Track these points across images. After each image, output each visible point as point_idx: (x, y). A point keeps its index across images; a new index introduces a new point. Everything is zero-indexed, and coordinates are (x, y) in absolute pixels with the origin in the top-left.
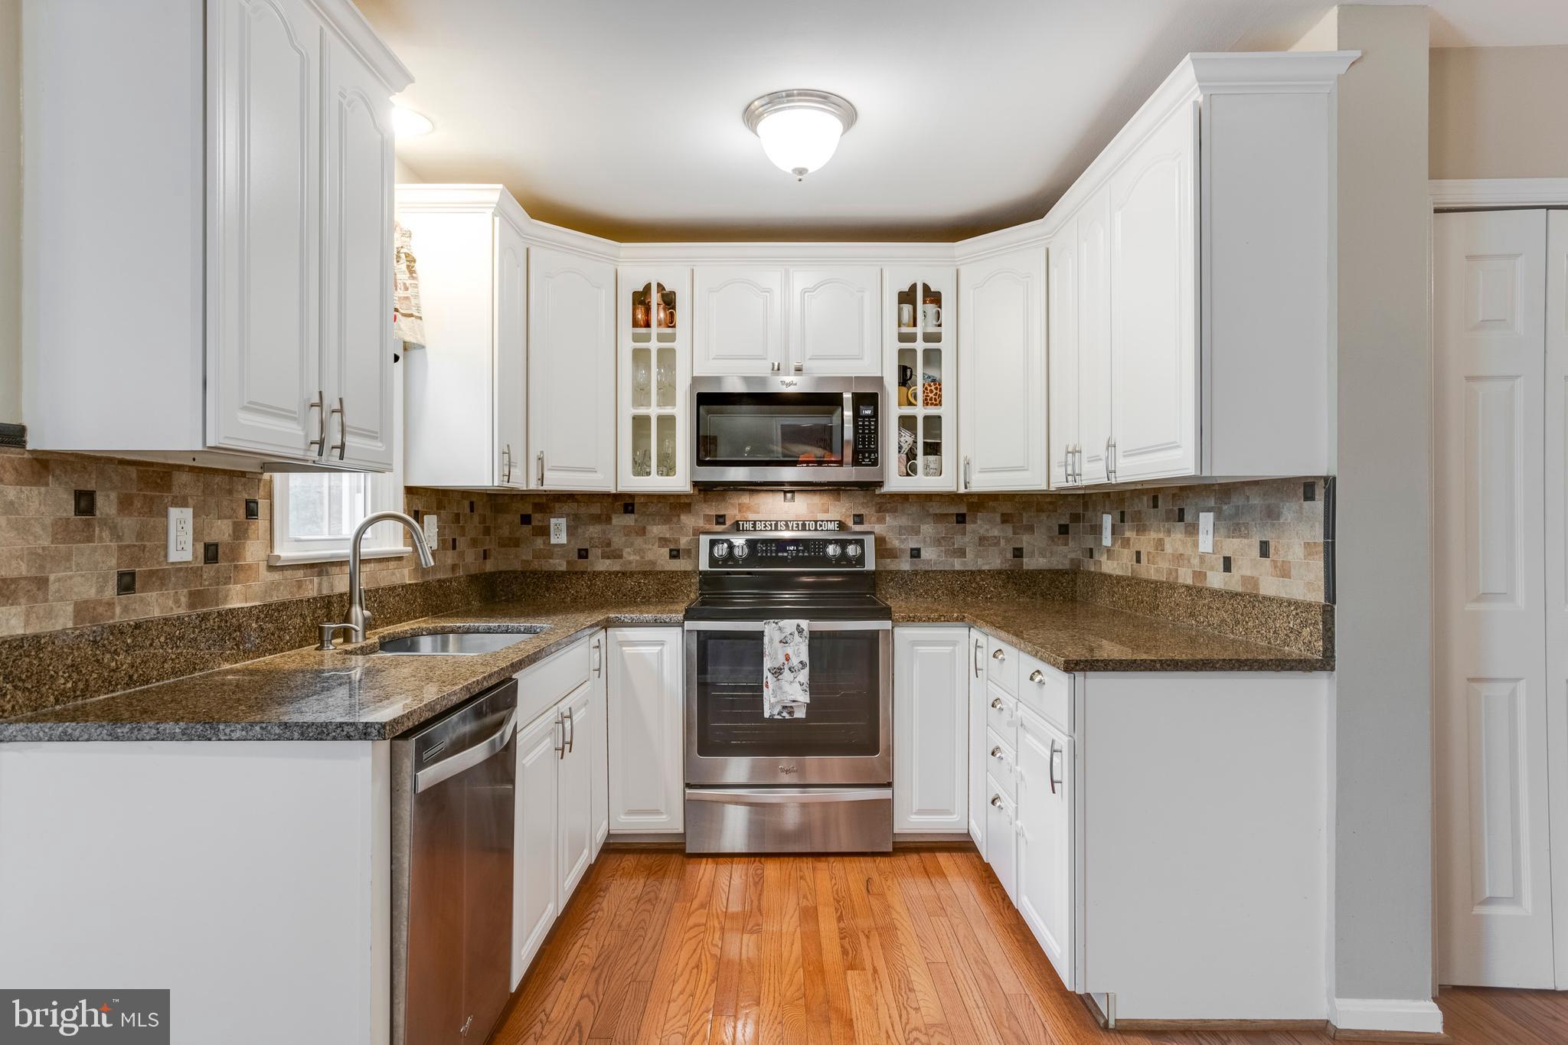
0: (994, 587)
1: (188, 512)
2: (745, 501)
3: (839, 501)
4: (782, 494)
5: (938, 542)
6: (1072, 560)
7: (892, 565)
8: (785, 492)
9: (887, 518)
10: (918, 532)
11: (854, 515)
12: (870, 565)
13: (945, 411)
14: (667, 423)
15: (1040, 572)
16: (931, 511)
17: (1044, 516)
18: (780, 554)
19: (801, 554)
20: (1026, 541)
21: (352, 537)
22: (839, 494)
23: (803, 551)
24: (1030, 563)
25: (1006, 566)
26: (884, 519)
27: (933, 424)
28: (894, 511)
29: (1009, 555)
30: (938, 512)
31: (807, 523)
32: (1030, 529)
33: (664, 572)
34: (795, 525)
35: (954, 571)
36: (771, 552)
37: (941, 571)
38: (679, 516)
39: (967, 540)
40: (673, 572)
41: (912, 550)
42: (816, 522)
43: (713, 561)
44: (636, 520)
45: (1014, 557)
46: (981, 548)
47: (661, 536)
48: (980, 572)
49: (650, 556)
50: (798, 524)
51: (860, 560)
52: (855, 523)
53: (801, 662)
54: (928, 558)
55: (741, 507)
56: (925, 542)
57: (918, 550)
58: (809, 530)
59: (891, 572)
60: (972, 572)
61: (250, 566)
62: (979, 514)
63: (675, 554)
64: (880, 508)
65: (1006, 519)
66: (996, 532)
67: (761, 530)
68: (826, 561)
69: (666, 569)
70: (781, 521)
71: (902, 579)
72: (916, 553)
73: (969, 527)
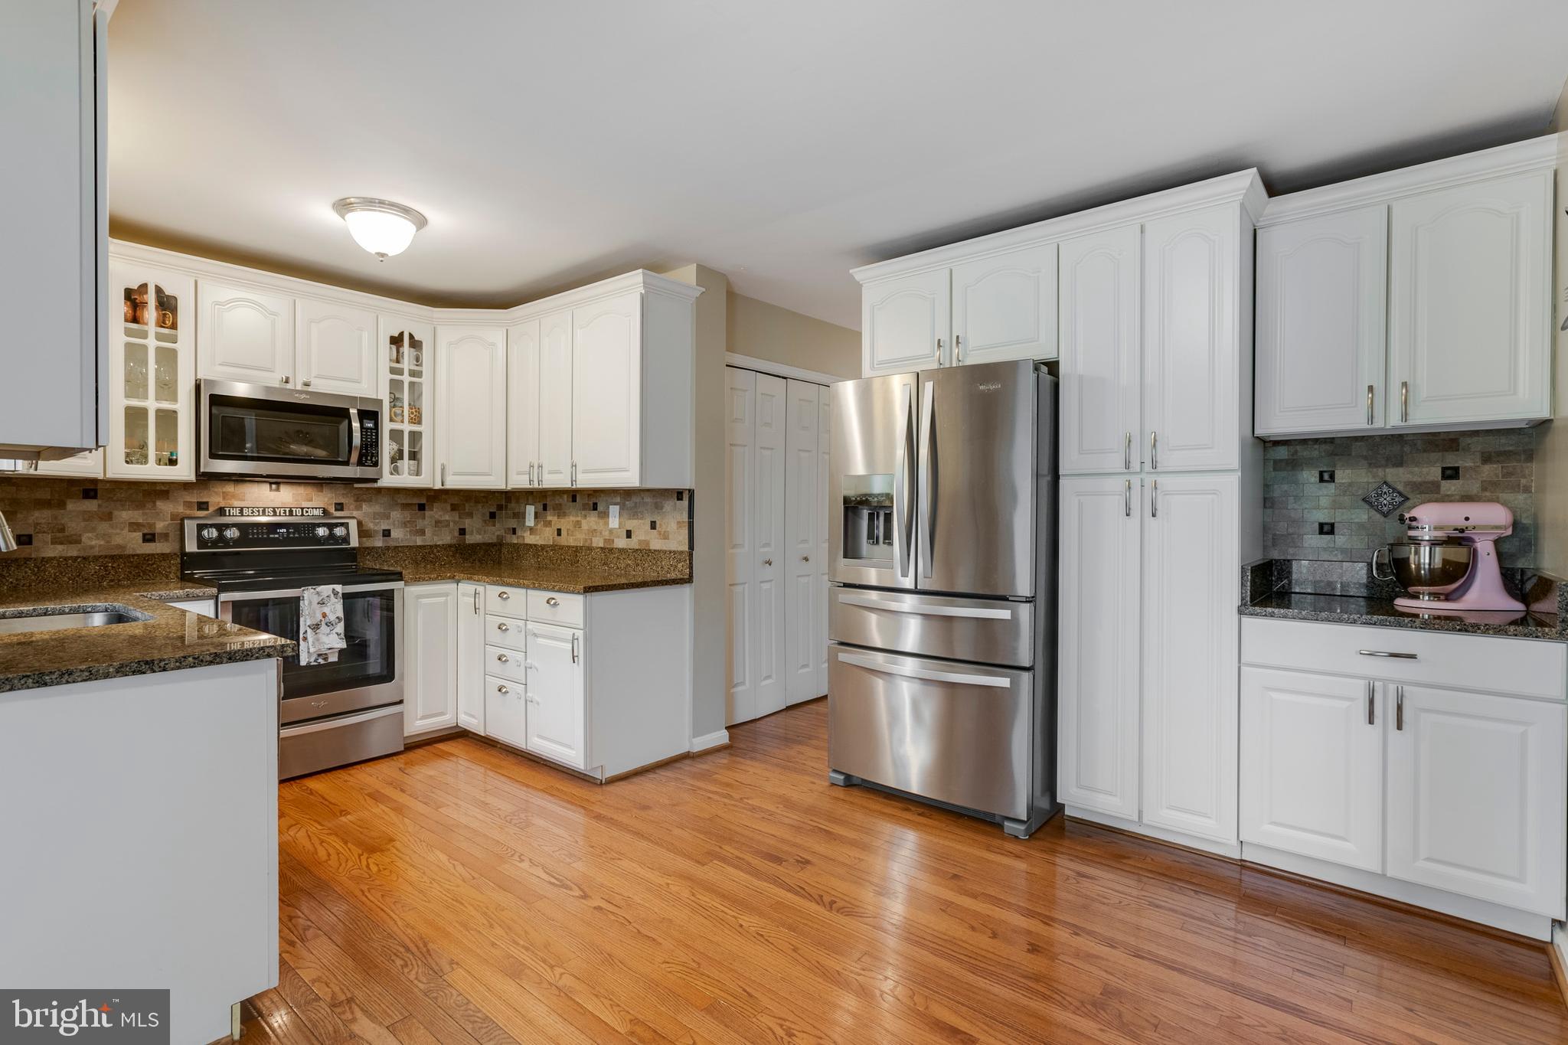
0: (447, 557)
2: (230, 490)
3: (322, 492)
4: (268, 485)
5: (405, 524)
6: (498, 536)
7: (368, 543)
8: (271, 483)
9: (364, 506)
10: (388, 518)
11: (336, 504)
12: (354, 542)
13: (424, 428)
15: (478, 545)
16: (399, 501)
17: (480, 506)
18: (271, 536)
19: (291, 535)
20: (467, 523)
22: (322, 486)
23: (294, 533)
24: (472, 538)
25: (454, 542)
26: (362, 507)
27: (415, 437)
28: (369, 501)
29: (456, 534)
30: (404, 502)
31: (294, 510)
32: (470, 515)
33: (138, 555)
34: (282, 512)
35: (418, 546)
36: (263, 533)
37: (407, 546)
38: (154, 503)
39: (426, 523)
40: (149, 555)
41: (384, 530)
42: (302, 509)
43: (202, 542)
44: (99, 506)
45: (460, 534)
46: (437, 529)
47: (132, 521)
48: (437, 546)
49: (118, 540)
50: (285, 511)
51: (346, 539)
52: (336, 510)
53: (337, 618)
54: (397, 537)
55: (225, 496)
56: (394, 525)
57: (389, 531)
58: (296, 515)
59: (367, 548)
60: (431, 546)
62: (435, 504)
63: (149, 538)
64: (358, 498)
65: (454, 508)
66: (447, 517)
67: (248, 515)
68: (318, 541)
69: (138, 552)
70: (268, 508)
71: (377, 553)
72: (387, 533)
73: (427, 513)
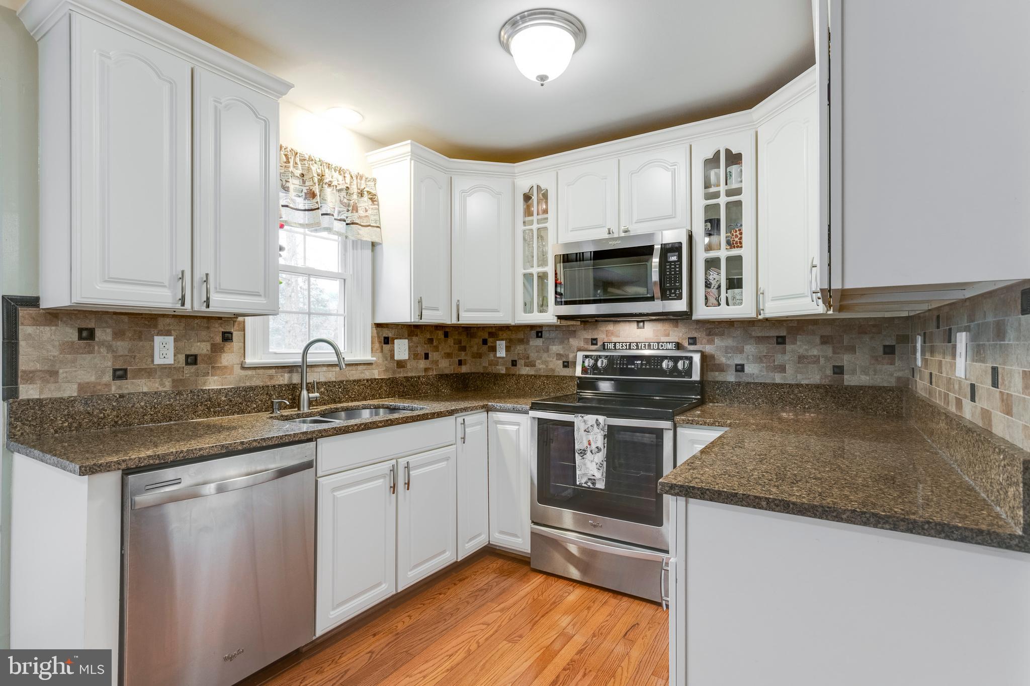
0: (812, 399)
1: (170, 339)
2: (610, 328)
3: (677, 327)
4: (635, 324)
5: (759, 359)
6: (899, 379)
7: (719, 377)
8: (638, 322)
9: (716, 340)
10: (741, 351)
11: (689, 338)
12: (696, 376)
13: (746, 252)
14: (543, 277)
15: (861, 388)
16: (754, 334)
17: (866, 338)
18: (629, 366)
19: (644, 367)
20: (846, 360)
21: (301, 351)
22: (677, 322)
23: (646, 365)
24: (850, 380)
25: (826, 382)
26: (713, 341)
27: (735, 262)
28: (721, 334)
29: (829, 372)
30: (759, 335)
31: (652, 344)
32: (852, 349)
33: (558, 376)
34: (643, 346)
35: (773, 384)
36: (623, 364)
37: (761, 384)
38: (569, 339)
39: (786, 358)
40: (564, 376)
41: (737, 365)
42: (658, 343)
43: (584, 370)
44: (543, 342)
45: (834, 373)
46: (800, 365)
47: (558, 352)
48: (798, 385)
49: (551, 366)
50: (645, 345)
51: (689, 372)
52: (689, 344)
54: (751, 372)
55: (608, 333)
56: (748, 359)
57: (742, 366)
58: (653, 349)
59: (717, 382)
60: (791, 386)
61: (225, 367)
62: (799, 336)
63: (566, 365)
64: (710, 332)
65: (825, 340)
66: (815, 352)
67: (619, 349)
68: (662, 373)
69: (561, 374)
70: (633, 343)
71: (727, 389)
72: (740, 368)
73: (789, 347)
